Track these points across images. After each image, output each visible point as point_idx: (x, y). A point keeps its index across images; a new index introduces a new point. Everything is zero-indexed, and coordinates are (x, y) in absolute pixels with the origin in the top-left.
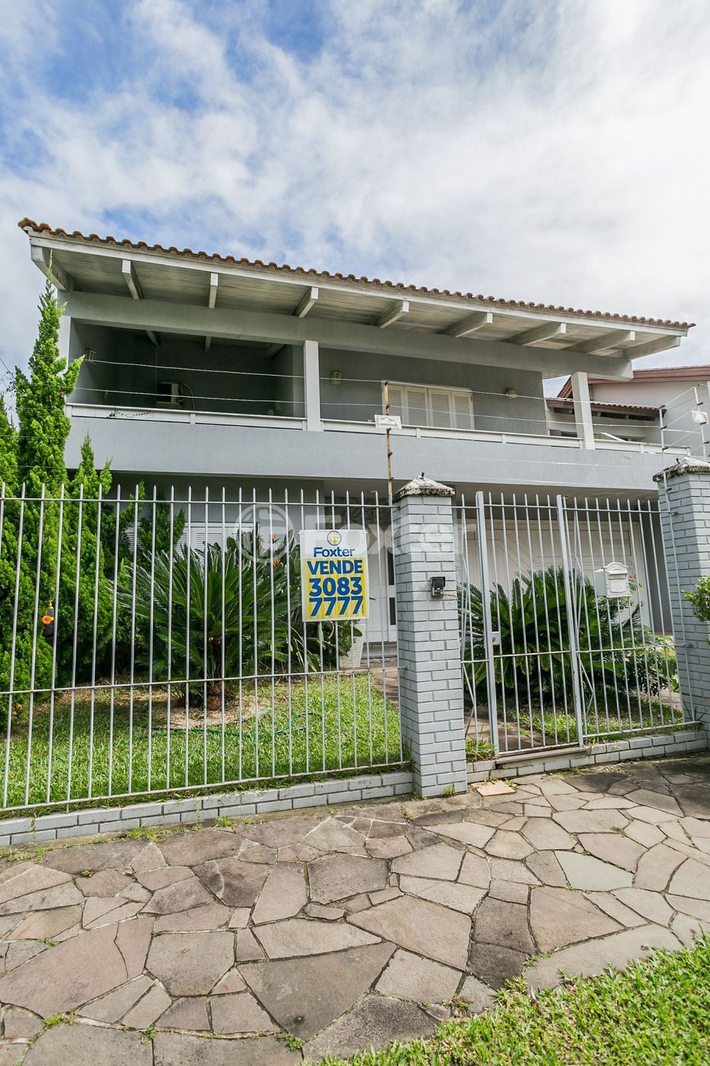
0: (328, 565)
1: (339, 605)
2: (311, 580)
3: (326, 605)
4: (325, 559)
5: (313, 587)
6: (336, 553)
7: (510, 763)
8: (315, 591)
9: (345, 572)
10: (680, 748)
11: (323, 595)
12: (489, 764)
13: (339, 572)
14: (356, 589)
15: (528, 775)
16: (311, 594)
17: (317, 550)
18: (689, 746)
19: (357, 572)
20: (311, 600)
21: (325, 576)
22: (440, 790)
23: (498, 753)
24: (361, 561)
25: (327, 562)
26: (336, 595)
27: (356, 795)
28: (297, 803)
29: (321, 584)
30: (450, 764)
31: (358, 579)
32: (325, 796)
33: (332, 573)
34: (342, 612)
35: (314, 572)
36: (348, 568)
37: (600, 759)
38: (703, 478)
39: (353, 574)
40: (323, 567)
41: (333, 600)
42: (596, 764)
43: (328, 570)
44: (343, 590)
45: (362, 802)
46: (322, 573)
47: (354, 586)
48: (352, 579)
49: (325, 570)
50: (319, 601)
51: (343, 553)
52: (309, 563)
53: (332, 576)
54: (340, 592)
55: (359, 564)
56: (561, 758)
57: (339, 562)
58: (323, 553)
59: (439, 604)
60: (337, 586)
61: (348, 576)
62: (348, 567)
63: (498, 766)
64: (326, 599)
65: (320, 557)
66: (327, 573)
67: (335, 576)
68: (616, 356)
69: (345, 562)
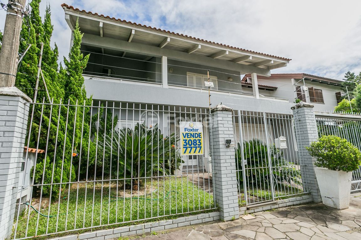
0: (190, 135)
1: (194, 149)
2: (184, 140)
3: (189, 149)
4: (188, 132)
5: (184, 143)
6: (192, 130)
7: (252, 207)
8: (185, 144)
9: (196, 137)
10: (305, 201)
11: (188, 146)
12: (245, 208)
13: (194, 137)
14: (199, 144)
15: (258, 212)
16: (184, 145)
17: (186, 129)
18: (307, 201)
19: (199, 137)
20: (184, 147)
21: (188, 139)
22: (230, 218)
23: (247, 204)
24: (201, 134)
25: (189, 134)
26: (193, 146)
27: (200, 221)
28: (180, 225)
29: (187, 142)
30: (233, 208)
31: (200, 140)
32: (189, 222)
33: (191, 137)
34: (195, 152)
35: (185, 137)
36: (196, 136)
37: (280, 205)
38: (308, 108)
39: (198, 138)
40: (188, 136)
41: (191, 148)
42: (279, 208)
43: (190, 136)
44: (195, 144)
45: (203, 223)
46: (188, 137)
47: (199, 142)
48: (198, 140)
49: (189, 136)
50: (187, 148)
51: (195, 130)
52: (183, 134)
53: (191, 139)
54: (194, 145)
55: (200, 135)
56: (268, 205)
57: (193, 134)
58: (188, 130)
59: (229, 150)
60: (193, 142)
61: (197, 139)
62: (197, 136)
63: (248, 209)
64: (189, 147)
65: (187, 132)
66: (189, 137)
67: (192, 139)
68: (265, 68)
69: (195, 134)
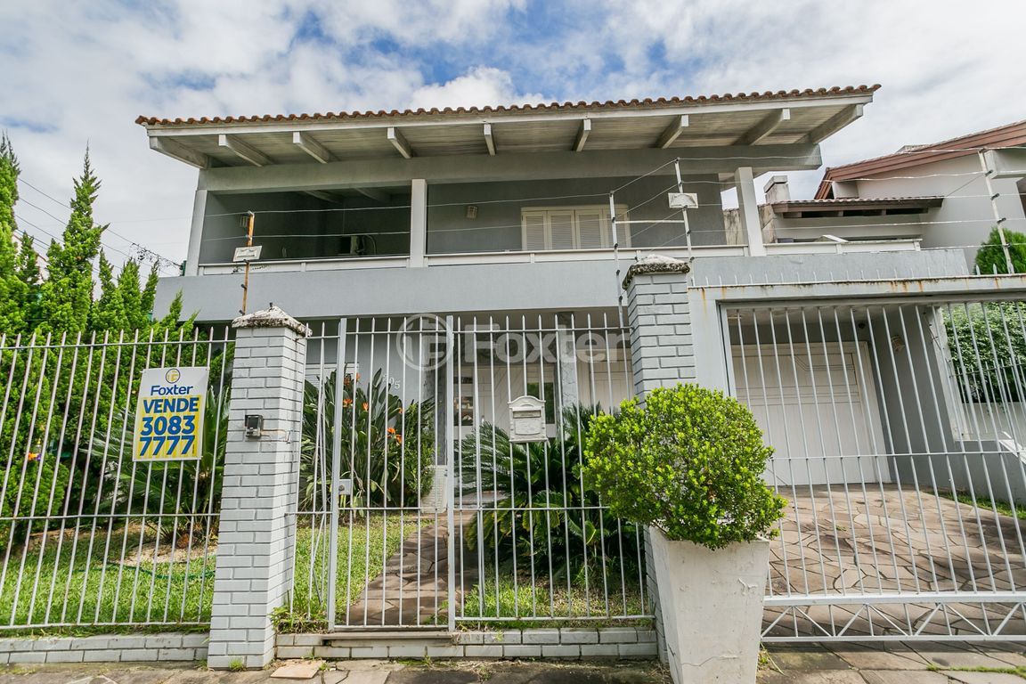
0: (163, 404)
1: (168, 444)
2: (144, 419)
3: (154, 444)
4: (160, 397)
5: (145, 426)
6: (173, 391)
7: (342, 640)
8: (146, 430)
9: (179, 410)
10: (608, 651)
11: (153, 434)
12: (314, 638)
13: (172, 410)
14: (188, 428)
15: (364, 659)
16: (143, 433)
17: (155, 389)
18: (623, 650)
19: (191, 410)
20: (142, 439)
21: (158, 415)
23: (332, 626)
24: (197, 399)
25: (161, 401)
26: (167, 434)
27: (152, 655)
28: (90, 656)
29: (152, 424)
30: (245, 631)
31: (191, 418)
32: (119, 651)
33: (165, 411)
35: (148, 411)
36: (182, 407)
37: (471, 651)
39: (187, 413)
40: (157, 406)
41: (162, 440)
42: (466, 658)
43: (162, 408)
44: (174, 429)
45: (158, 663)
46: (156, 411)
47: (186, 425)
48: (185, 418)
49: (159, 409)
50: (149, 440)
51: (180, 390)
52: (145, 402)
53: (164, 415)
55: (195, 402)
56: (414, 642)
57: (174, 400)
58: (159, 391)
59: (257, 446)
60: (168, 425)
61: (181, 415)
62: (183, 405)
63: (326, 643)
64: (155, 439)
65: (156, 396)
66: (161, 411)
67: (168, 415)
69: (180, 400)
